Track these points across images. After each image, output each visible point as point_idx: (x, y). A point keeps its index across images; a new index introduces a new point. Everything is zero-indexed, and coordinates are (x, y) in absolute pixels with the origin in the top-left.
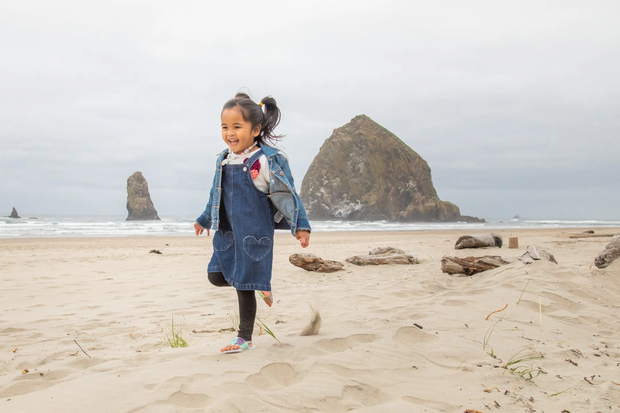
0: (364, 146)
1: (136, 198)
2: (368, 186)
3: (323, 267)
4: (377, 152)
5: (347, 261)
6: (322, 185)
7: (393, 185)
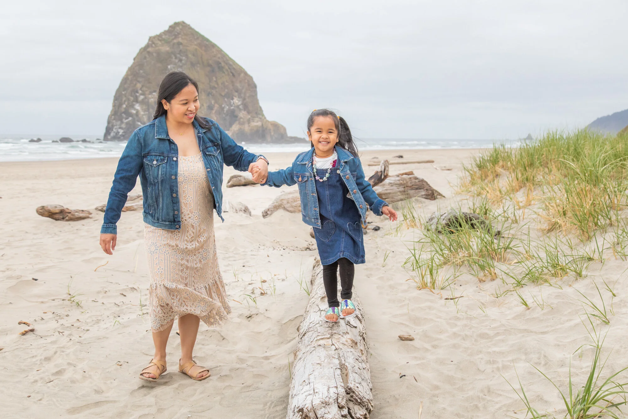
0: (184, 58)
3: (70, 217)
4: (198, 65)
5: (96, 209)
6: (136, 101)
7: (216, 102)
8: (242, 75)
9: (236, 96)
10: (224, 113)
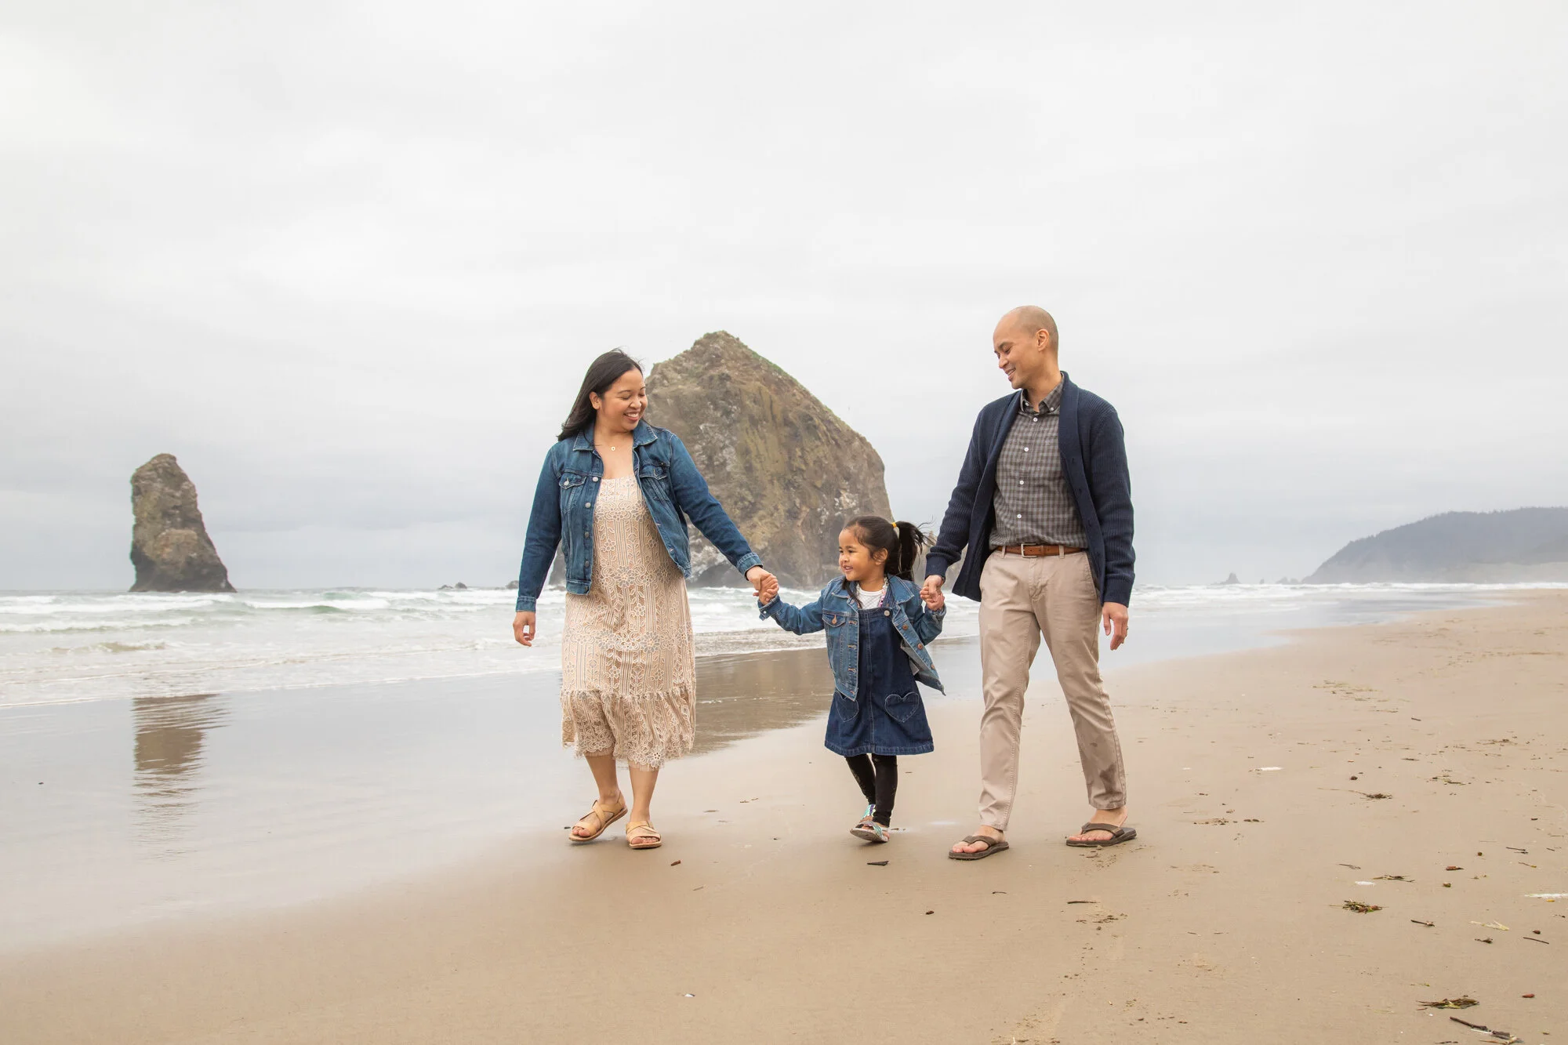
0: (735, 407)
1: (164, 530)
2: (746, 503)
4: (764, 423)
7: (803, 502)
8: (857, 443)
9: (845, 490)
10: (821, 526)
